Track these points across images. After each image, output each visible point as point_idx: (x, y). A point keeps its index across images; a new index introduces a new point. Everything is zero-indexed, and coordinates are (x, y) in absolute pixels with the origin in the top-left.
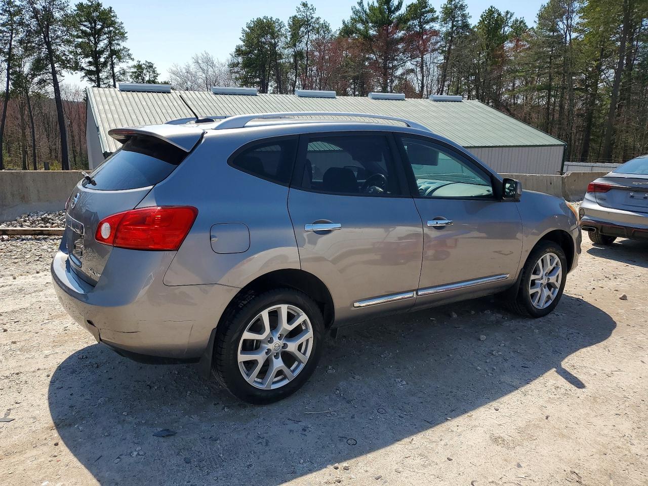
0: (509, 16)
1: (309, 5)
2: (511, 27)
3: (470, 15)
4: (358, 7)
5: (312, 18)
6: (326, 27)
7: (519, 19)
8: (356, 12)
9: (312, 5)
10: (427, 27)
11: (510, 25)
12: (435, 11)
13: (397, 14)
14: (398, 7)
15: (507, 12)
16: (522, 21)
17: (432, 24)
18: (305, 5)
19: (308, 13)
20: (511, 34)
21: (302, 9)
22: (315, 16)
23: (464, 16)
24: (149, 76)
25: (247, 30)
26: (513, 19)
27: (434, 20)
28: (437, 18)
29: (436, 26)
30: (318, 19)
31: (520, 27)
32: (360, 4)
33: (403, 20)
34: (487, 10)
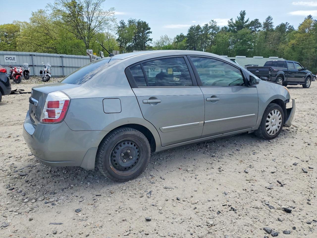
0: (287, 24)
1: (214, 21)
2: (288, 28)
3: (274, 26)
4: (230, 21)
6: (219, 28)
7: (291, 25)
8: (229, 23)
9: (215, 21)
10: (257, 29)
12: (261, 24)
13: (246, 24)
14: (246, 22)
15: (287, 23)
16: (292, 27)
17: (260, 28)
18: (212, 21)
19: (214, 24)
20: (288, 32)
21: (211, 22)
22: (216, 24)
23: (272, 26)
25: (190, 29)
26: (289, 25)
27: (260, 26)
28: (261, 26)
29: (261, 29)
31: (291, 29)
32: (231, 20)
33: (248, 26)
34: (280, 24)
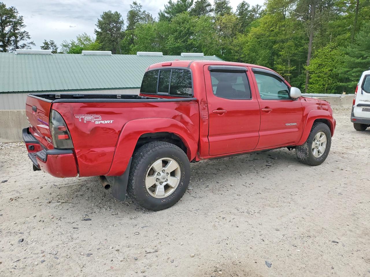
0: (259, 7)
3: (231, 7)
4: (168, 5)
5: (140, 11)
8: (167, 8)
9: (139, 4)
11: (259, 13)
12: (211, 5)
13: (191, 8)
14: (191, 4)
17: (210, 13)
18: (135, 3)
19: (138, 9)
21: (134, 6)
22: (142, 10)
23: (228, 7)
24: (53, 48)
25: (101, 19)
27: (211, 11)
28: (213, 9)
29: (212, 14)
30: (144, 12)
32: (170, 2)
34: (241, 3)
